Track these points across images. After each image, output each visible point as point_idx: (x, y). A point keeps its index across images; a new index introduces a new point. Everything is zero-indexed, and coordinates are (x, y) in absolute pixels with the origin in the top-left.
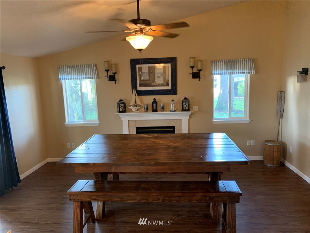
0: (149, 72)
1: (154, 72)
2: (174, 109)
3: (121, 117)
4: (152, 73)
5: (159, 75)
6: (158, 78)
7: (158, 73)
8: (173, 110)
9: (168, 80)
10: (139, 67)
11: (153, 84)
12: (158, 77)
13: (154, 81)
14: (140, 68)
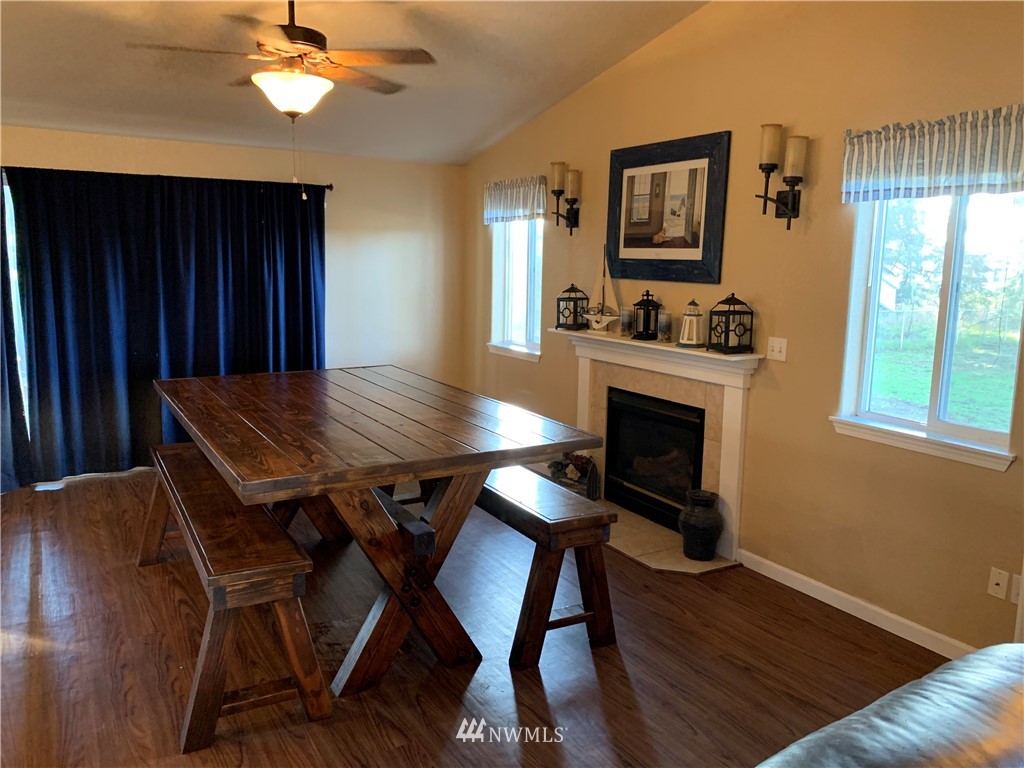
0: (651, 194)
1: (664, 194)
2: (698, 339)
3: (574, 346)
4: (657, 196)
5: (676, 205)
6: (673, 217)
7: (673, 198)
8: (694, 342)
9: (699, 223)
10: (629, 177)
11: (657, 239)
12: (673, 213)
13: (661, 228)
14: (632, 179)
